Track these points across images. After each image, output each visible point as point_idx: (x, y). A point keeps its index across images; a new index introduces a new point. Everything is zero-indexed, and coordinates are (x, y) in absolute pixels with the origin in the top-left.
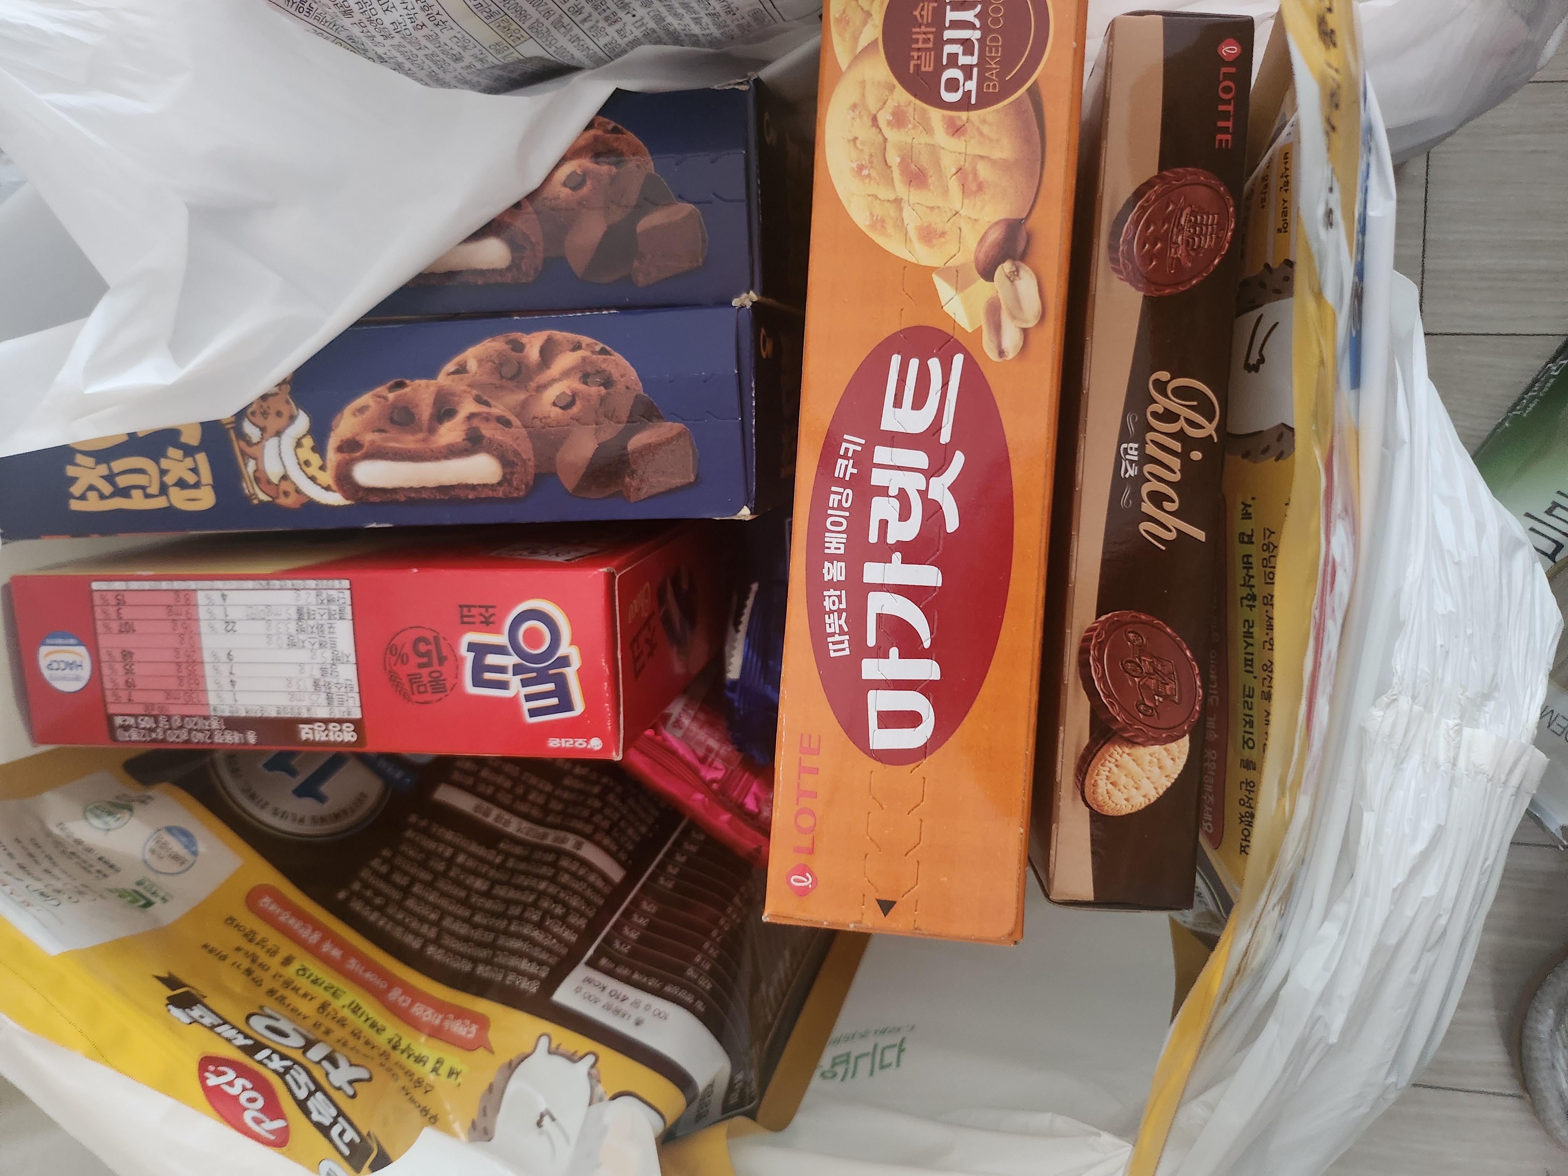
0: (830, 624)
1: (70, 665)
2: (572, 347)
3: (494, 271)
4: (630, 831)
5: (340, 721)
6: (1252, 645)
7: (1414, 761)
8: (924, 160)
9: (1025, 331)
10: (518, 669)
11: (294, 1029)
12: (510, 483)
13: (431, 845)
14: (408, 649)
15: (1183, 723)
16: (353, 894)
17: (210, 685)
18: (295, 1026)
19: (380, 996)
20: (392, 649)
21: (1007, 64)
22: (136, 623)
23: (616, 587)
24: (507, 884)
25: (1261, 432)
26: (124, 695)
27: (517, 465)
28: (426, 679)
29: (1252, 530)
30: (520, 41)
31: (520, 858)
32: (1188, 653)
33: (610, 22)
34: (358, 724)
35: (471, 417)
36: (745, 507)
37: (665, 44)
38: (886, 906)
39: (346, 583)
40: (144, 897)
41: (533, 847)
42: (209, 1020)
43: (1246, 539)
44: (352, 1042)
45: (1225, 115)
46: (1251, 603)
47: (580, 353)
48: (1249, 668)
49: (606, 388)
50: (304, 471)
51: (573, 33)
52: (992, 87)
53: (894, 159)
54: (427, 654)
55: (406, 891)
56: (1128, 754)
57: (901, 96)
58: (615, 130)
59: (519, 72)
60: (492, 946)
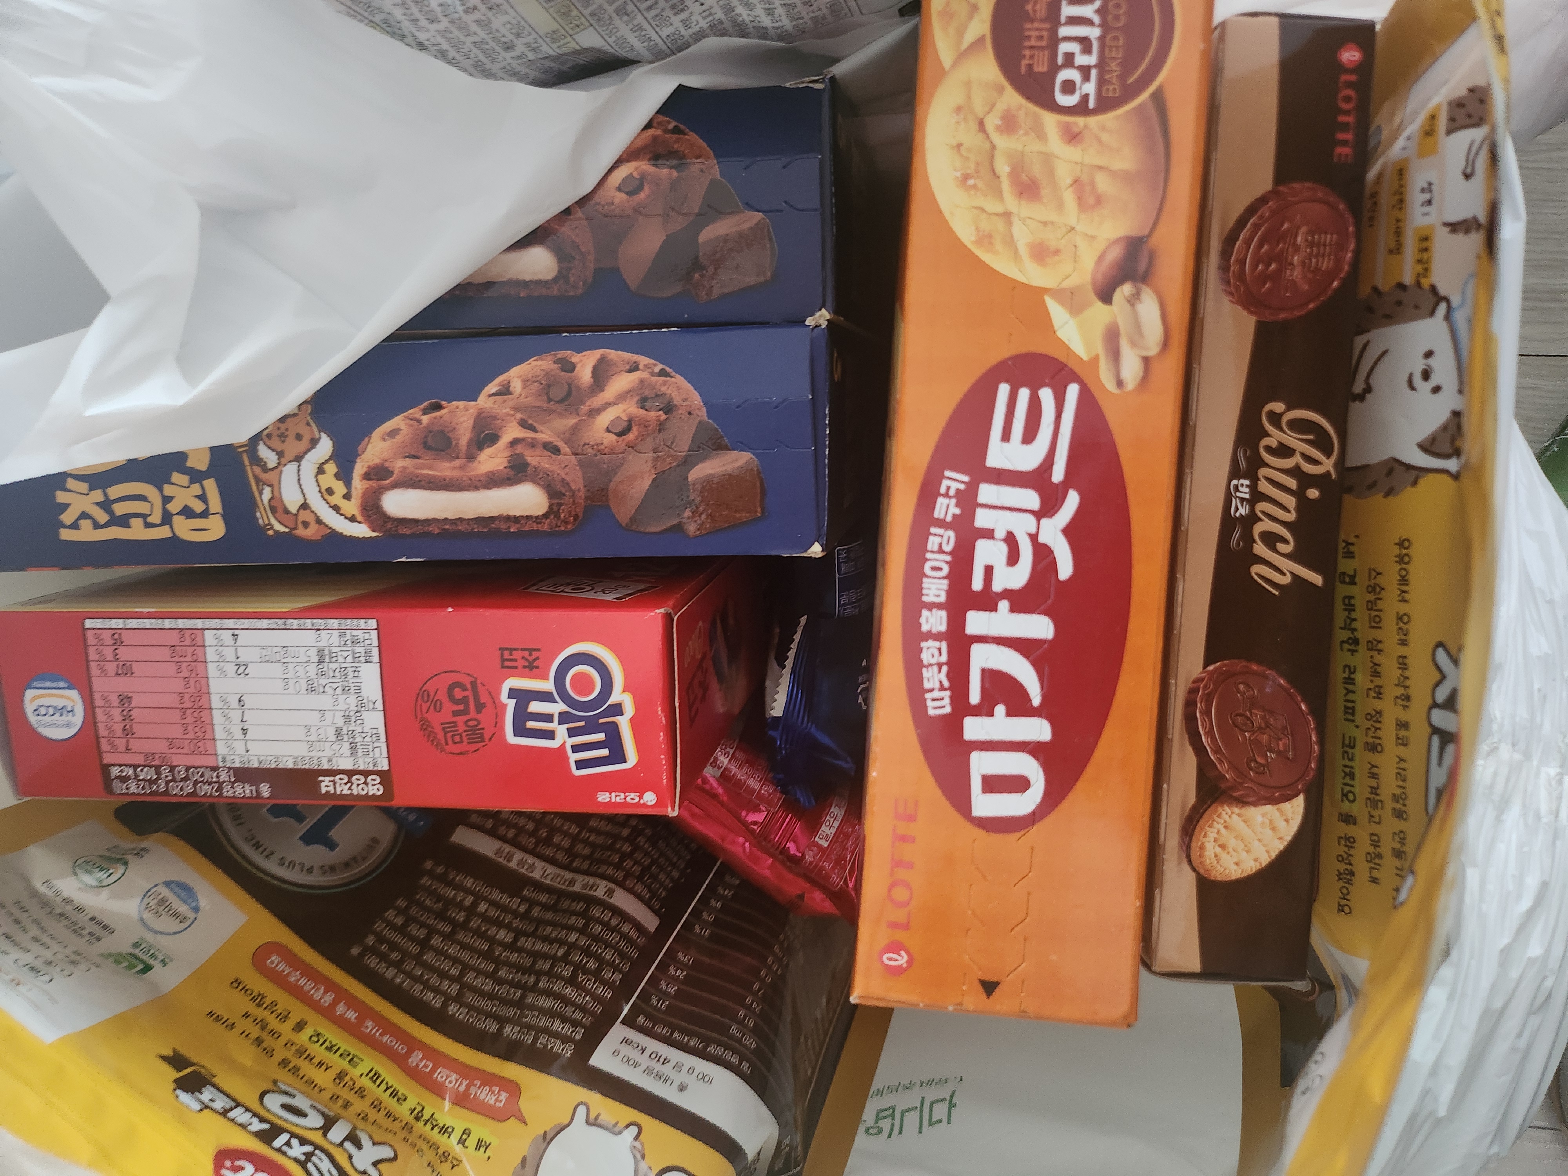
0: (928, 680)
1: (60, 710)
2: (627, 367)
3: (538, 282)
4: (662, 877)
5: (366, 773)
6: (1353, 692)
7: (1513, 814)
8: (1037, 170)
9: (1146, 360)
10: (564, 718)
11: (312, 1106)
12: (557, 515)
13: (450, 893)
14: (442, 696)
15: (1296, 782)
16: (366, 950)
17: (219, 733)
18: (311, 1102)
19: (400, 1061)
20: (423, 695)
21: (1129, 66)
22: (134, 665)
23: (675, 629)
24: (533, 934)
25: (1367, 466)
26: (121, 743)
27: (564, 495)
28: (461, 728)
29: (1355, 570)
30: (578, 30)
31: (545, 907)
32: (1303, 707)
33: (676, 10)
34: (385, 777)
35: (515, 442)
36: (816, 543)
37: (730, 36)
38: (989, 987)
39: (373, 623)
40: (141, 961)
41: (561, 894)
42: (220, 1103)
43: (1347, 579)
44: (373, 1114)
45: (1345, 127)
46: (1352, 647)
47: (637, 375)
48: (1350, 717)
49: (666, 413)
50: (325, 500)
51: (636, 22)
52: (1113, 90)
53: (1003, 168)
54: (464, 700)
55: (424, 944)
56: (1239, 815)
57: (1012, 98)
58: (676, 131)
59: (570, 64)
60: (520, 1004)
